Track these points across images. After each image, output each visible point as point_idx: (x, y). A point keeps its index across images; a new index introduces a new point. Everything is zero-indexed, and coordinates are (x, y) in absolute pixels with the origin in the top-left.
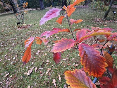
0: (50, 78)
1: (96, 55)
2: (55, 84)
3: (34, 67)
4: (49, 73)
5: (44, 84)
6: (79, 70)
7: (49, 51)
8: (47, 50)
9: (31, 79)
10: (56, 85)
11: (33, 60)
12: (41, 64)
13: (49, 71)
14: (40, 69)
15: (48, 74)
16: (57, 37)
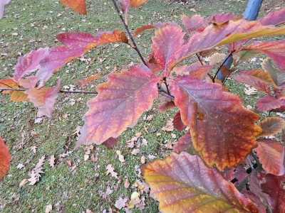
0: (99, 166)
1: (231, 108)
2: (114, 174)
3: (43, 158)
4: (92, 157)
5: (88, 184)
6: (182, 154)
7: (73, 103)
8: (66, 101)
9: (48, 188)
10: (116, 174)
11: (31, 141)
12: (63, 143)
13: (91, 152)
14: (64, 155)
15: (90, 158)
16: (82, 59)
